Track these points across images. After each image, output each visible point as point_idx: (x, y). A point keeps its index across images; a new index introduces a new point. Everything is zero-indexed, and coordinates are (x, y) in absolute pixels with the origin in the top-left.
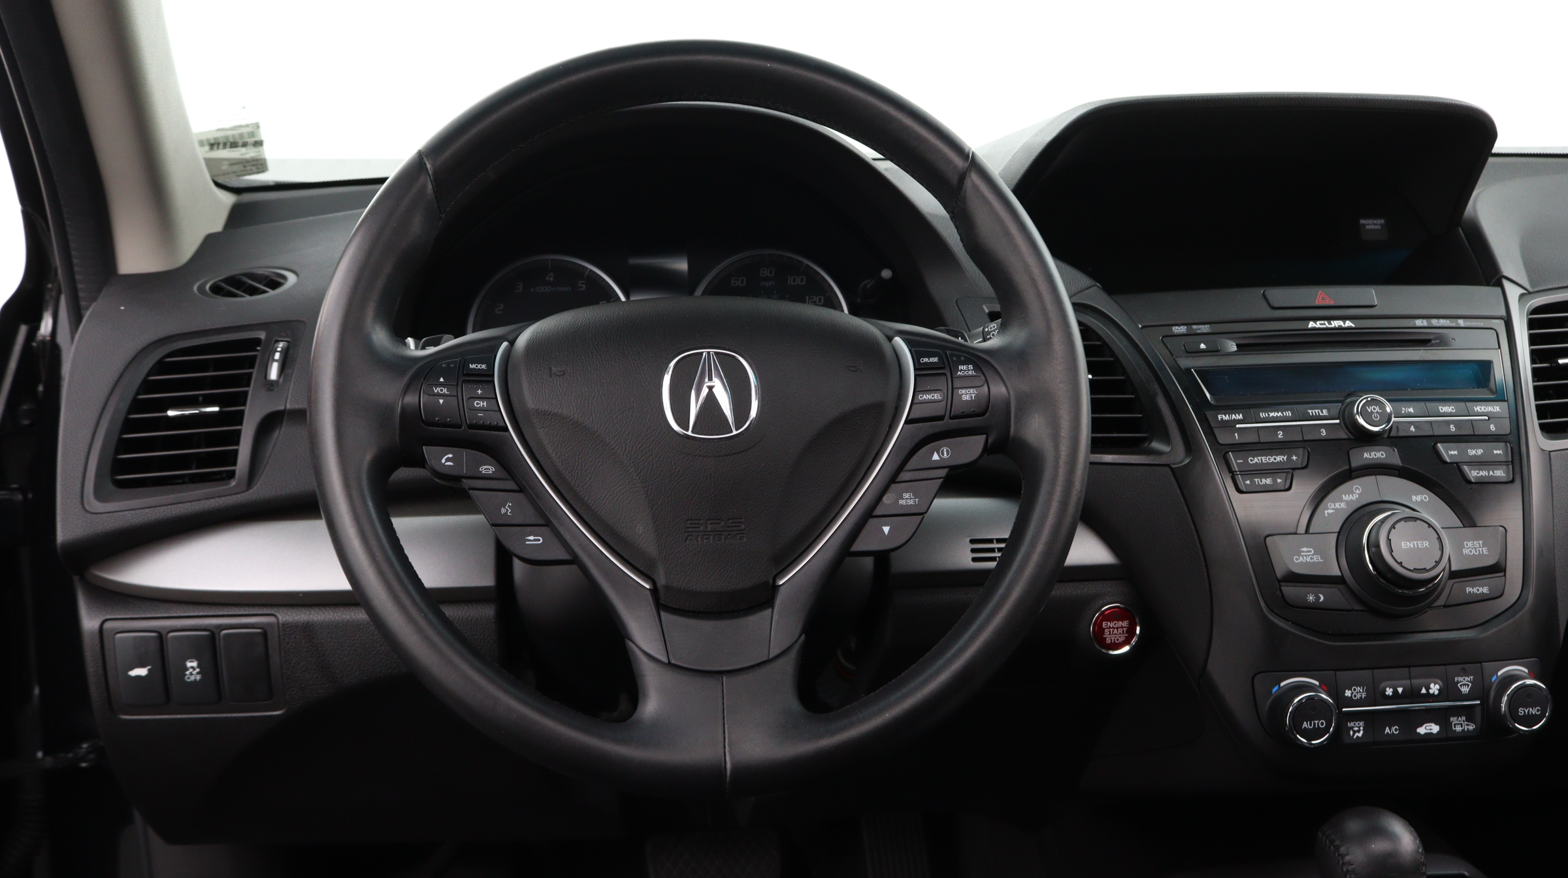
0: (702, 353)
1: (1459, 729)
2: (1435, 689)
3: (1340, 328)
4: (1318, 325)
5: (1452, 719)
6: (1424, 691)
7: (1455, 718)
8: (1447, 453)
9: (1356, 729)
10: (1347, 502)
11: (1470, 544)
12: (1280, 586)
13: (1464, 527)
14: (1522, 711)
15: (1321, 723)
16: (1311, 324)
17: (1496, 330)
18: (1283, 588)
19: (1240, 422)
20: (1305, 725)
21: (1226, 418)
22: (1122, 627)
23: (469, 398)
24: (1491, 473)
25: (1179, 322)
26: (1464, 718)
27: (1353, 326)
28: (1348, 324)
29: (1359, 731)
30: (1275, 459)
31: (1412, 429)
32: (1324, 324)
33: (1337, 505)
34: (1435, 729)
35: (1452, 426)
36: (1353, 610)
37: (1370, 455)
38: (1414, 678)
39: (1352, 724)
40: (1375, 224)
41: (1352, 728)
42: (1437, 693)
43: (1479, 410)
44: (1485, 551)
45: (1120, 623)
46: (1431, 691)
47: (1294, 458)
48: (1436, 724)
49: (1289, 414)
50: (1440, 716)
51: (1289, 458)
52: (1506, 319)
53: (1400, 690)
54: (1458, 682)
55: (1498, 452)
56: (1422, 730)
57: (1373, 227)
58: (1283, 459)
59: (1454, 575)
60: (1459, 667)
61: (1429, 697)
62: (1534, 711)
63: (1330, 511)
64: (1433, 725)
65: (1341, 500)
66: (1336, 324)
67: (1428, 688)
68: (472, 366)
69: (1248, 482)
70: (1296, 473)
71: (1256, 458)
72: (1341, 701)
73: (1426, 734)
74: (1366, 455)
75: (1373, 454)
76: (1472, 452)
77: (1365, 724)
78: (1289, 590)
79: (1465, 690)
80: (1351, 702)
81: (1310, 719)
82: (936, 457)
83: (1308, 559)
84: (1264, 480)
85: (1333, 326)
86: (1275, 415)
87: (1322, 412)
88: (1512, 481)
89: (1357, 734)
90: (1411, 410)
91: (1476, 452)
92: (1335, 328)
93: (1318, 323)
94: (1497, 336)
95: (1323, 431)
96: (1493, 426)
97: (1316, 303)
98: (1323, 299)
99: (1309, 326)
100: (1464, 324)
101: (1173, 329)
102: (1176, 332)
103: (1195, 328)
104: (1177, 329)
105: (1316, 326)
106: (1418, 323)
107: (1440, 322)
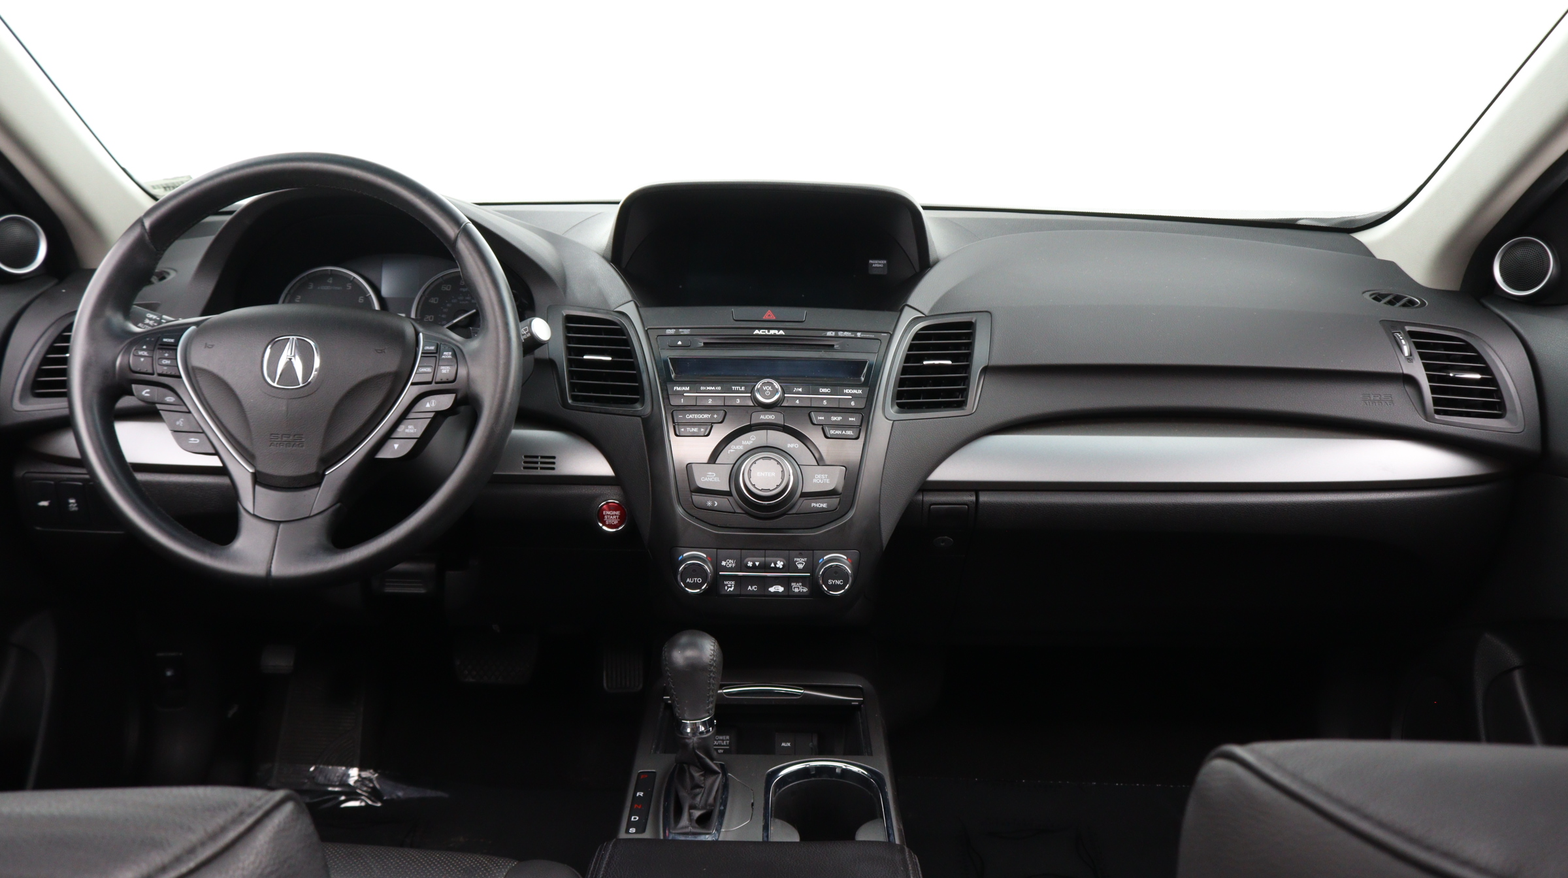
0: (289, 339)
1: (796, 590)
2: (780, 564)
3: (775, 335)
4: (761, 332)
5: (792, 584)
6: (773, 565)
7: (795, 584)
8: (816, 418)
9: (729, 585)
10: (744, 445)
11: (819, 476)
12: (692, 495)
13: (819, 465)
14: (830, 582)
15: (699, 580)
16: (757, 332)
17: (881, 341)
18: (693, 496)
19: (687, 392)
20: (688, 580)
21: (679, 389)
22: (616, 515)
23: (159, 359)
24: (844, 432)
25: (671, 327)
26: (801, 584)
27: (784, 334)
28: (782, 332)
29: (731, 587)
30: (703, 416)
31: (797, 402)
32: (765, 332)
33: (737, 447)
34: (781, 589)
35: (825, 401)
36: (735, 513)
37: (765, 417)
38: (768, 557)
39: (727, 582)
40: (879, 264)
41: (727, 585)
42: (781, 567)
43: (847, 392)
44: (828, 481)
45: (614, 513)
46: (777, 566)
47: (715, 416)
48: (782, 586)
49: (719, 388)
50: (786, 582)
51: (712, 417)
52: (891, 333)
53: (757, 564)
54: (796, 561)
56: (772, 589)
57: (878, 265)
58: (708, 416)
59: (804, 495)
60: (798, 552)
61: (776, 569)
62: (838, 582)
63: (732, 451)
64: (780, 587)
65: (741, 444)
66: (772, 332)
67: (775, 564)
68: (165, 340)
69: (683, 430)
70: (715, 425)
71: (691, 415)
72: (717, 567)
73: (775, 592)
74: (762, 417)
76: (834, 418)
77: (735, 583)
78: (697, 498)
79: (800, 566)
80: (725, 569)
81: (691, 577)
82: (428, 405)
83: (711, 480)
84: (693, 429)
85: (770, 333)
86: (710, 389)
87: (740, 389)
88: (857, 438)
89: (730, 589)
90: (800, 390)
91: (837, 418)
92: (771, 335)
93: (761, 331)
94: (880, 344)
95: (738, 400)
96: (854, 402)
97: (764, 318)
98: (769, 315)
99: (754, 333)
100: (861, 335)
101: (667, 331)
102: (667, 333)
103: (681, 331)
104: (669, 332)
105: (759, 333)
106: (828, 334)
107: (844, 333)
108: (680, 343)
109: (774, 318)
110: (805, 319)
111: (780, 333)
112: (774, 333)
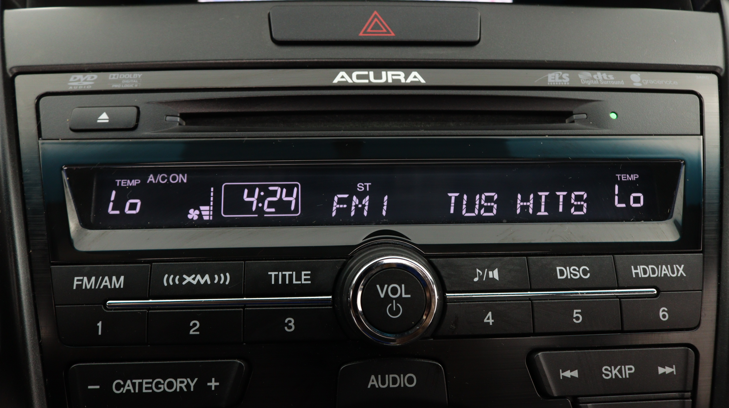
3: (396, 86)
4: (355, 78)
8: (556, 375)
16: (341, 77)
17: (700, 97)
27: (423, 81)
28: (415, 77)
30: (170, 385)
32: (367, 77)
37: (383, 383)
43: (642, 275)
49: (225, 279)
52: (722, 74)
55: (668, 370)
58: (188, 386)
66: (390, 77)
71: (129, 382)
75: (389, 378)
76: (609, 372)
85: (383, 80)
86: (195, 282)
87: (299, 278)
90: (495, 274)
91: (620, 371)
92: (385, 86)
93: (355, 74)
94: (700, 107)
95: (290, 322)
96: (666, 309)
97: (362, 35)
98: (376, 27)
99: (336, 81)
100: (641, 82)
101: (72, 79)
102: (73, 86)
103: (114, 78)
104: (79, 80)
105: (350, 81)
106: (552, 79)
107: (595, 76)
108: (104, 118)
110: (482, 36)
111: (410, 79)
112: (393, 80)
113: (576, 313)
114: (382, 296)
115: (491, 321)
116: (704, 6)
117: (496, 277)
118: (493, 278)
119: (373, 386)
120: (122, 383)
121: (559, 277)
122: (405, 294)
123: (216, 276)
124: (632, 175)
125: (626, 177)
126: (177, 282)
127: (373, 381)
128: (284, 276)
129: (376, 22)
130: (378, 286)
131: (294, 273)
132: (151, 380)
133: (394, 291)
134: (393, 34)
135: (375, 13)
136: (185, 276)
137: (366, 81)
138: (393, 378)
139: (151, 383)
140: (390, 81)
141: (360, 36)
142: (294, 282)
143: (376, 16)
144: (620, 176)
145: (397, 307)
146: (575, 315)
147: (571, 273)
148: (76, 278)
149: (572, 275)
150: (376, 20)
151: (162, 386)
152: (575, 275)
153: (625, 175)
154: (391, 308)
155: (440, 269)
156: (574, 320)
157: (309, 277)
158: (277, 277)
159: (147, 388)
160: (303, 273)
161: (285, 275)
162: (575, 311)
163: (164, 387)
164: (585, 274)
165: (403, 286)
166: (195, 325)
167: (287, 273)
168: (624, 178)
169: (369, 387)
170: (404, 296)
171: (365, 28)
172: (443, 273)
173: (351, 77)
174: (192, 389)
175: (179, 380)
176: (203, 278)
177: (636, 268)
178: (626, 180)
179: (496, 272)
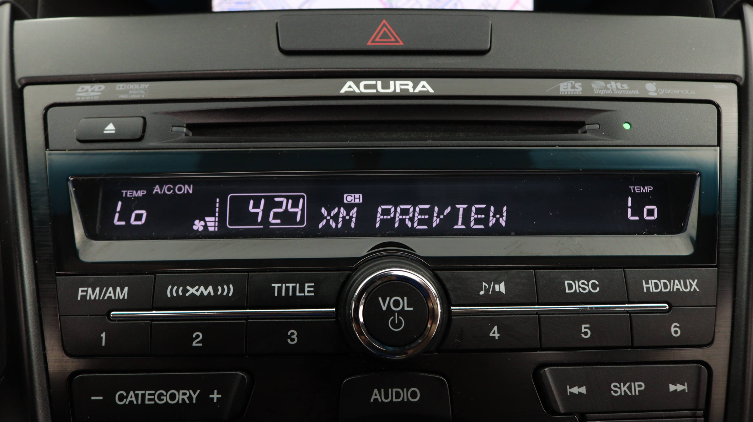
3: (404, 95)
4: (362, 88)
8: (563, 391)
16: (348, 87)
17: (718, 106)
21: (92, 294)
27: (431, 91)
28: (423, 87)
30: (173, 397)
32: (375, 87)
37: (386, 397)
43: (653, 289)
47: (216, 396)
49: (228, 290)
52: (741, 83)
55: (679, 387)
58: (190, 398)
66: (398, 86)
71: (132, 393)
75: (392, 392)
76: (619, 389)
85: (391, 90)
86: (198, 294)
87: (302, 290)
90: (501, 288)
91: (629, 388)
92: (392, 96)
93: (363, 83)
94: (718, 117)
95: (293, 334)
96: (678, 325)
97: (370, 44)
98: (385, 36)
99: (343, 91)
100: (656, 91)
101: (79, 90)
102: (80, 97)
103: (121, 88)
104: (87, 91)
105: (357, 91)
106: (564, 89)
107: (609, 86)
108: (110, 129)
109: (400, 44)
110: (492, 44)
111: (419, 89)
112: (401, 90)
113: (584, 328)
114: (384, 308)
115: (497, 335)
116: (725, 13)
117: (503, 290)
118: (500, 292)
119: (376, 400)
120: (125, 394)
121: (567, 291)
122: (408, 307)
123: (220, 288)
124: (646, 187)
125: (639, 189)
126: (180, 294)
127: (376, 395)
128: (287, 288)
129: (385, 31)
130: (380, 299)
131: (298, 285)
132: (153, 392)
133: (396, 304)
134: (401, 43)
135: (384, 21)
136: (188, 288)
137: (374, 91)
138: (396, 392)
139: (154, 395)
140: (398, 90)
141: (369, 46)
142: (298, 294)
143: (384, 25)
144: (633, 188)
145: (399, 320)
146: (583, 330)
147: (579, 287)
148: (81, 289)
149: (581, 289)
150: (384, 29)
151: (164, 398)
152: (584, 289)
153: (639, 187)
154: (393, 320)
155: (445, 282)
156: (583, 335)
157: (312, 289)
158: (280, 289)
159: (149, 400)
160: (307, 285)
161: (289, 287)
162: (584, 326)
163: (166, 399)
164: (594, 288)
165: (405, 298)
166: (198, 336)
167: (291, 285)
168: (637, 190)
169: (372, 400)
170: (406, 309)
171: (373, 37)
172: (448, 286)
173: (358, 87)
174: (194, 401)
175: (181, 392)
176: (206, 289)
177: (647, 283)
178: (640, 192)
179: (502, 285)
